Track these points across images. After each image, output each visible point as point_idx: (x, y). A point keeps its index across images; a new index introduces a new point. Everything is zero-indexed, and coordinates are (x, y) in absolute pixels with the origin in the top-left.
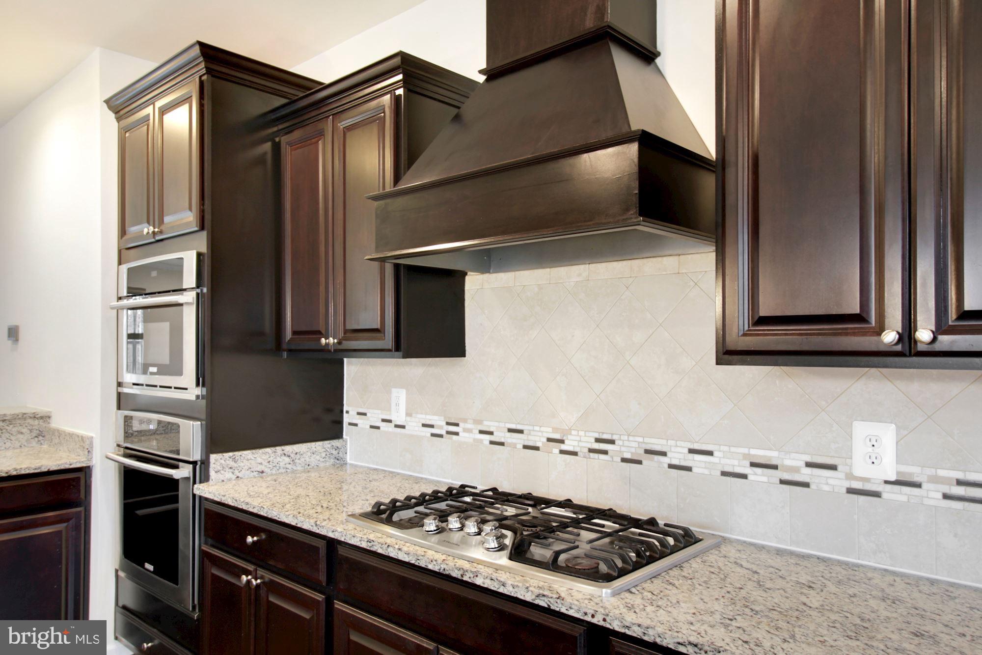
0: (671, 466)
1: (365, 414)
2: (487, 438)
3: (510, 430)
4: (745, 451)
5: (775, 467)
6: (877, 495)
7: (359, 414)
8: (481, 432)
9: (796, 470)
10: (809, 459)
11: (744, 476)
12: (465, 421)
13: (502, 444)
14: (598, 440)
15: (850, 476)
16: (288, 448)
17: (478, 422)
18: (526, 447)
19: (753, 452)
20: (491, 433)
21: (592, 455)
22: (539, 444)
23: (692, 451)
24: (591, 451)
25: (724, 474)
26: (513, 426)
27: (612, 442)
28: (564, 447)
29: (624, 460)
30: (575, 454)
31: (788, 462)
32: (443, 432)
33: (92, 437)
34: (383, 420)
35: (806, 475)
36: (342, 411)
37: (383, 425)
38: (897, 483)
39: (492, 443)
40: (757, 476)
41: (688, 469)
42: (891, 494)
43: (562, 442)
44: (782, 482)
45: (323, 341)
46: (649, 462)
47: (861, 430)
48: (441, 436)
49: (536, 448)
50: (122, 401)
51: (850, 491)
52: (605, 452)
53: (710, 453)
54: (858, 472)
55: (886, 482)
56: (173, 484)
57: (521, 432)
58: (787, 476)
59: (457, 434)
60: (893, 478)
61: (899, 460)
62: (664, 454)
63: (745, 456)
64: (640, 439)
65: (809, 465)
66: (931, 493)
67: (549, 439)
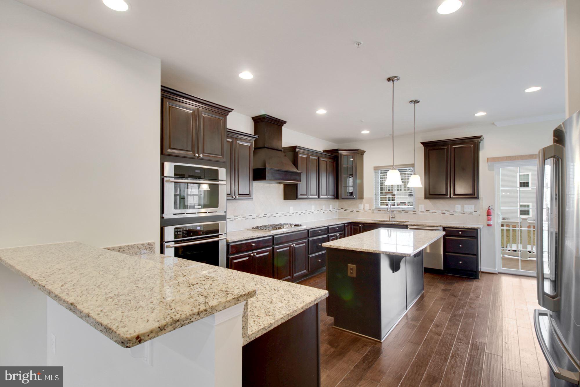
2: (245, 218)
3: (249, 216)
4: (281, 213)
6: (291, 215)
8: (243, 217)
10: (287, 212)
12: (239, 215)
13: (248, 219)
14: (265, 215)
18: (252, 218)
20: (245, 217)
22: (255, 217)
23: (276, 214)
24: (263, 217)
25: (279, 216)
28: (259, 217)
29: (268, 217)
30: (261, 218)
39: (245, 219)
40: (283, 216)
42: (293, 215)
43: (259, 216)
47: (291, 207)
49: (254, 218)
52: (265, 216)
54: (290, 213)
57: (251, 216)
58: (285, 215)
59: (237, 219)
62: (273, 215)
64: (270, 213)
66: (295, 214)
67: (257, 216)
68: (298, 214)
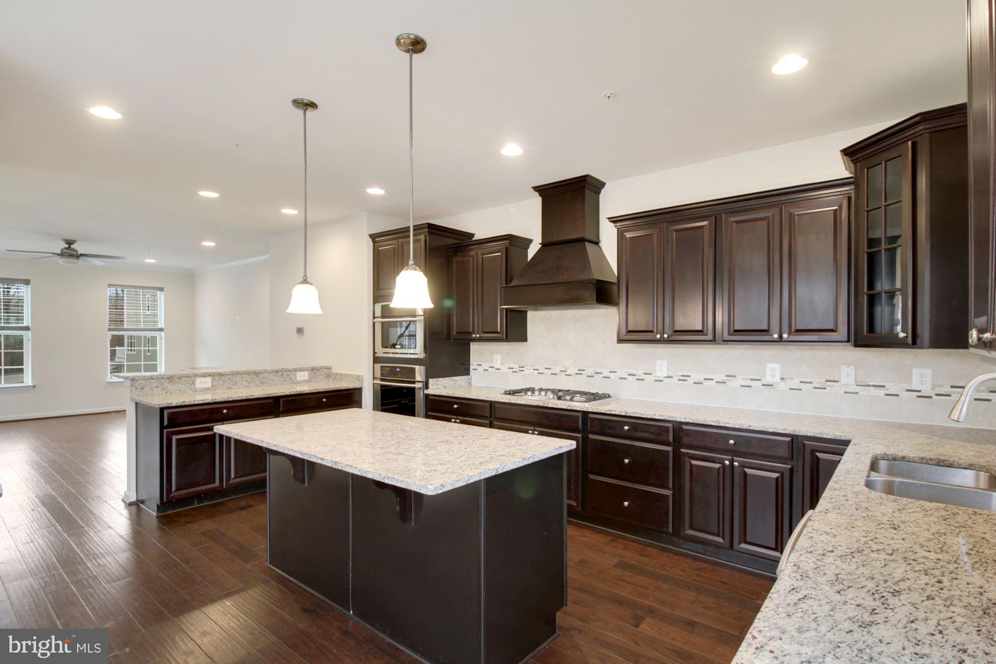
0: (603, 377)
1: (481, 365)
2: (537, 371)
3: (546, 368)
4: (626, 371)
5: (635, 375)
6: (662, 381)
7: (478, 365)
8: (534, 370)
9: (641, 376)
10: (644, 372)
11: (626, 379)
12: (527, 365)
13: (542, 373)
14: (579, 370)
15: (655, 376)
16: (454, 378)
17: (532, 366)
18: (552, 374)
19: (629, 371)
21: (577, 375)
23: (610, 372)
24: (577, 374)
25: (620, 378)
26: (547, 367)
27: (584, 370)
28: (567, 373)
29: (588, 376)
30: (570, 375)
31: (639, 373)
32: (518, 371)
33: (363, 376)
34: (490, 367)
35: (644, 377)
36: (469, 365)
37: (490, 370)
38: (667, 377)
39: (538, 373)
40: (630, 378)
41: (609, 378)
42: (666, 381)
43: (566, 371)
44: (637, 379)
45: (474, 336)
46: (596, 376)
47: (658, 362)
48: (517, 372)
49: (556, 374)
50: (376, 360)
51: (655, 381)
52: (581, 374)
53: (616, 372)
54: (657, 375)
55: (665, 377)
56: (413, 389)
57: (550, 369)
58: (638, 378)
59: (524, 371)
60: (666, 376)
61: (668, 371)
62: (601, 373)
63: (627, 372)
64: (593, 369)
65: (645, 374)
66: (675, 379)
67: (561, 371)
68: (690, 381)
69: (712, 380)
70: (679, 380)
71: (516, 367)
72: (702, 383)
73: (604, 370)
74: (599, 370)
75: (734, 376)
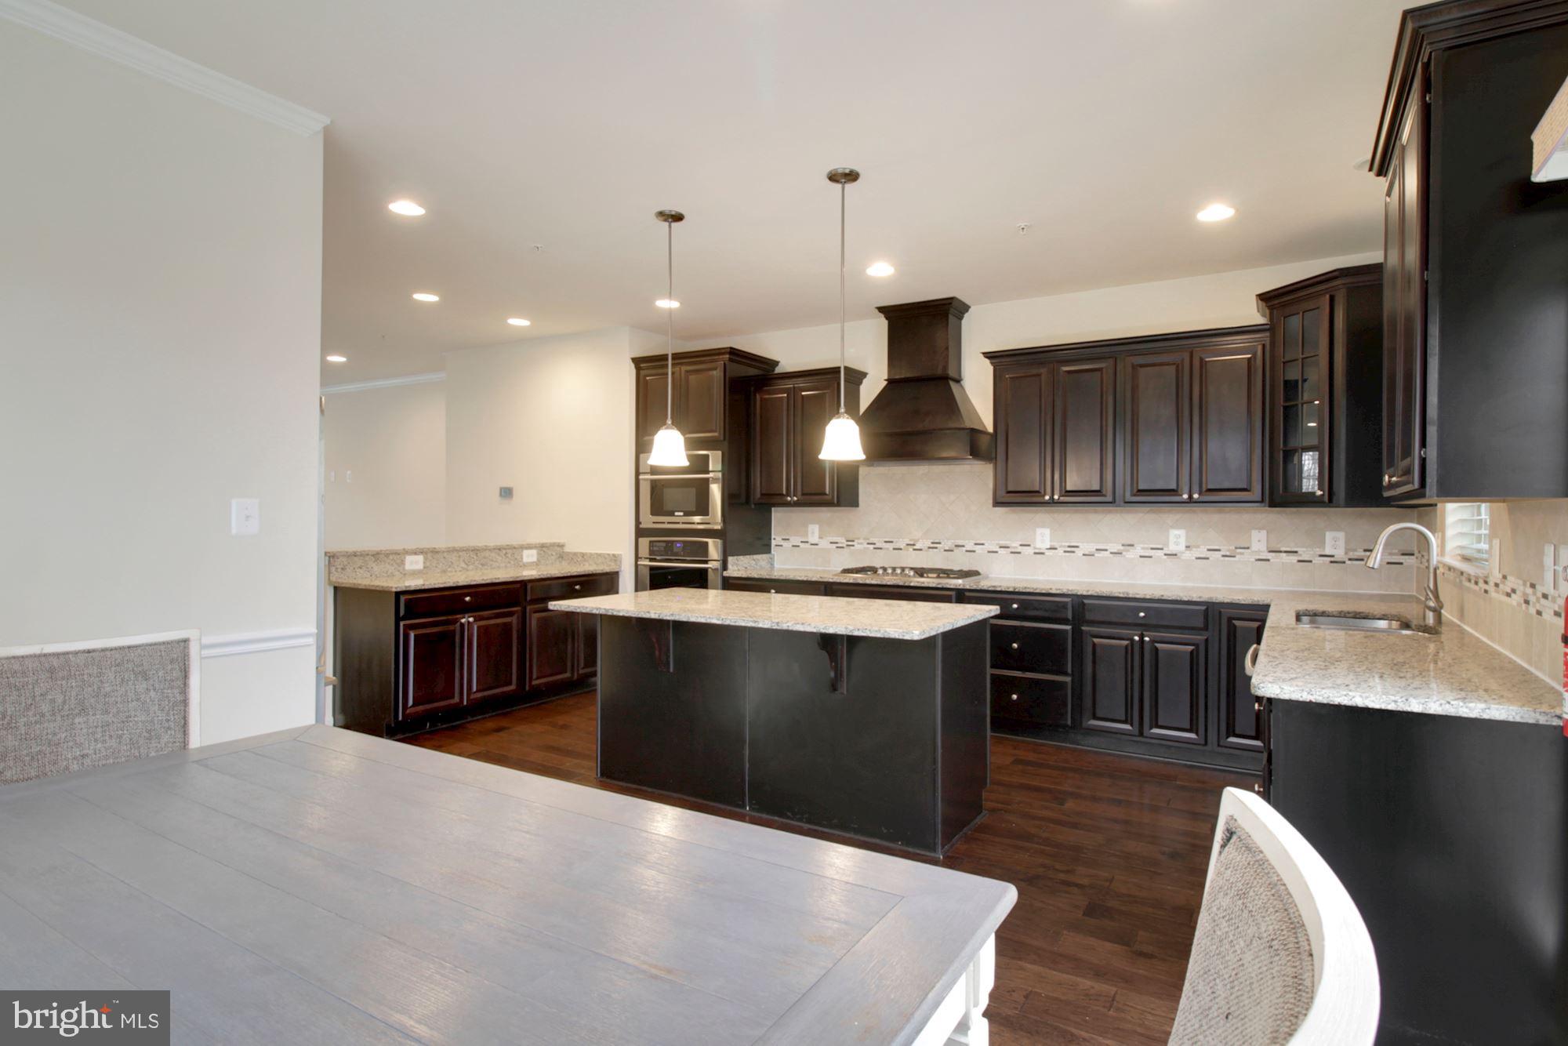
0: (967, 551)
1: (788, 539)
2: (872, 546)
3: (886, 542)
4: (997, 542)
5: (1008, 547)
6: (1043, 553)
7: (783, 539)
8: (868, 544)
9: (1016, 547)
10: (1021, 543)
11: (996, 552)
12: (858, 539)
13: (881, 549)
14: (933, 543)
15: (1035, 548)
17: (864, 539)
18: (894, 549)
19: (1001, 542)
20: (874, 544)
21: (930, 550)
22: (902, 547)
23: (976, 544)
24: (929, 548)
25: (989, 552)
26: (887, 540)
27: (939, 543)
28: (915, 547)
29: (945, 550)
30: (921, 550)
31: (1014, 545)
32: (844, 545)
34: (802, 542)
35: (1020, 549)
36: (771, 539)
37: (802, 545)
38: (1050, 549)
39: (875, 548)
40: (1002, 551)
41: (974, 551)
43: (914, 545)
44: (1012, 553)
46: (957, 551)
47: (1039, 531)
48: (843, 547)
49: (901, 549)
51: (1035, 553)
52: (936, 548)
53: (983, 544)
54: (1038, 546)
55: (1047, 549)
57: (892, 542)
58: (1013, 550)
59: (853, 546)
60: (1048, 547)
61: (1051, 541)
62: (963, 546)
63: (997, 544)
65: (1021, 545)
66: (1060, 551)
67: (908, 545)
68: (1079, 552)
69: (1106, 550)
70: (1065, 552)
71: (842, 541)
72: (1093, 555)
73: (967, 541)
74: (960, 542)
75: (1132, 545)
